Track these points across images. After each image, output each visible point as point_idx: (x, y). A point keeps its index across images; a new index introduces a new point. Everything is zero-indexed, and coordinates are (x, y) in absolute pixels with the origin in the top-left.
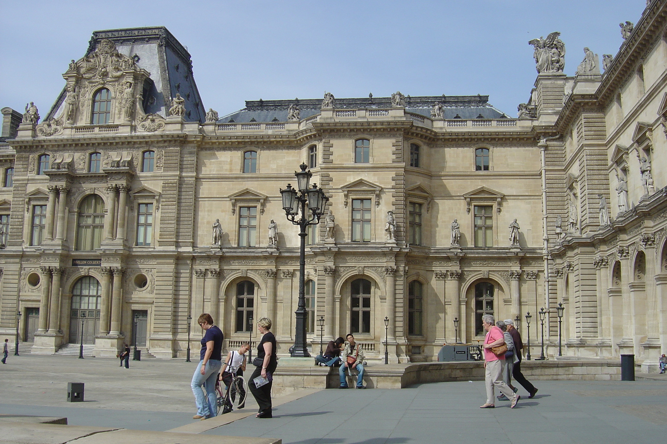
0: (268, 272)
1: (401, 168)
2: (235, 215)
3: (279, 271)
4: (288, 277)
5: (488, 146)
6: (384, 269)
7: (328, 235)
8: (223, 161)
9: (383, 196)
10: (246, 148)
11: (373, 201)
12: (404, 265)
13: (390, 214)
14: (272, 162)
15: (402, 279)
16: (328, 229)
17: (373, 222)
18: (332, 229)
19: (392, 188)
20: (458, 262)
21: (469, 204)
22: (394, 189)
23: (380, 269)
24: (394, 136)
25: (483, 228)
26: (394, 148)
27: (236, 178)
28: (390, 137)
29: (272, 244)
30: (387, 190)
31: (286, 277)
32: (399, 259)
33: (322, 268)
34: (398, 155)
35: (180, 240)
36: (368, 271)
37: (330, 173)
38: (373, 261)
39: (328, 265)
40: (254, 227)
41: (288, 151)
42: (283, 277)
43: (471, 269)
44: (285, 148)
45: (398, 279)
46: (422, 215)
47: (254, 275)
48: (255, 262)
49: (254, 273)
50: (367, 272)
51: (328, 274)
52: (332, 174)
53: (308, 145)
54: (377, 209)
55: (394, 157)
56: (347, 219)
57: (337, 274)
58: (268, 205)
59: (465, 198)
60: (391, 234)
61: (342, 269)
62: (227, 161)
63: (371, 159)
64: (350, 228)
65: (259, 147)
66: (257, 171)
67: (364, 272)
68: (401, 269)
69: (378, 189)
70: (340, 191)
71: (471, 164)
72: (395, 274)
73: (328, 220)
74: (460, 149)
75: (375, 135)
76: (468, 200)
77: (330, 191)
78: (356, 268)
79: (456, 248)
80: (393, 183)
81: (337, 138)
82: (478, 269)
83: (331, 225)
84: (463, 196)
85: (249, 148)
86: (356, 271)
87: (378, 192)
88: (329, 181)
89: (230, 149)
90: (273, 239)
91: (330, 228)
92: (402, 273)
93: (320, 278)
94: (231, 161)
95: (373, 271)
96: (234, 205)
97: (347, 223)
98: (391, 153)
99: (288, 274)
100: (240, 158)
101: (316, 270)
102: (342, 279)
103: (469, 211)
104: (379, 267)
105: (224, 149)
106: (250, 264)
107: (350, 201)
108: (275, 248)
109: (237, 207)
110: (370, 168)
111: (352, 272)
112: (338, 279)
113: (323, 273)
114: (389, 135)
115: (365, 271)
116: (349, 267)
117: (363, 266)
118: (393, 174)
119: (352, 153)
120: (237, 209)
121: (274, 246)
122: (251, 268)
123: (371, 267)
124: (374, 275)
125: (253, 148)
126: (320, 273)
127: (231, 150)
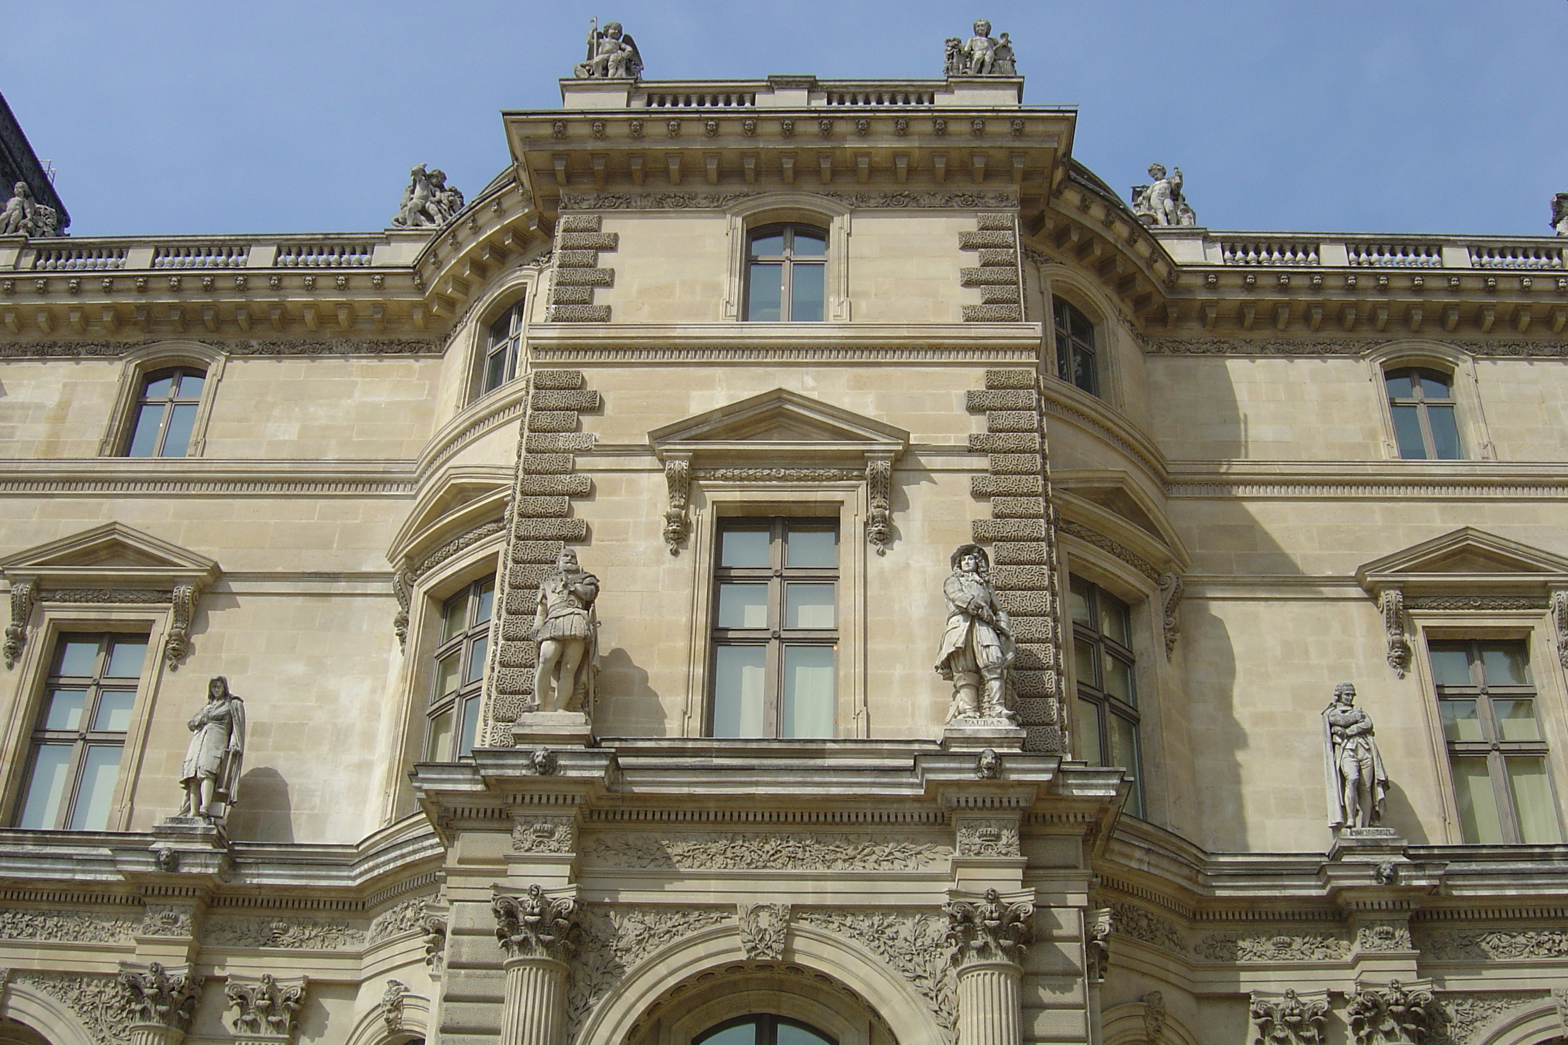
0: (135, 988)
1: (1022, 349)
2: (18, 666)
3: (214, 989)
4: (265, 1031)
5: (1446, 353)
6: (940, 926)
7: (546, 690)
8: (24, 407)
9: (917, 493)
10: (154, 348)
11: (852, 522)
12: (1081, 900)
13: (968, 562)
14: (276, 412)
15: (1075, 995)
16: (548, 648)
17: (848, 649)
18: (574, 654)
19: (970, 451)
20: (1402, 933)
21: (1398, 620)
22: (983, 452)
23: (906, 928)
24: (970, 203)
25: (1495, 762)
26: (972, 260)
27: (69, 481)
28: (947, 205)
29: (199, 814)
30: (938, 462)
31: (253, 1025)
32: (1051, 852)
33: (485, 917)
34: (998, 292)
36: (823, 939)
37: (586, 372)
38: (858, 868)
39: (526, 883)
40: (116, 741)
41: (375, 363)
42: (232, 1031)
43: (1487, 981)
44: (357, 349)
45: (1046, 995)
46: (1141, 663)
47: (47, 1006)
48: (71, 925)
49: (54, 1000)
50: (816, 947)
51: (524, 945)
52: (596, 378)
53: (479, 309)
54: (876, 564)
55: (975, 297)
56: (684, 619)
57: (592, 958)
58: (217, 619)
59: (1372, 594)
60: (979, 688)
61: (629, 927)
62: (40, 407)
63: (835, 307)
64: (699, 671)
65: (221, 345)
66: (191, 450)
67: (788, 951)
68: (1068, 922)
69: (883, 444)
70: (649, 462)
71: (1372, 434)
72: (1022, 959)
73: (552, 599)
74: (1304, 366)
75: (862, 198)
76: (1392, 596)
77: (581, 462)
78: (734, 920)
79: (1376, 847)
80: (978, 425)
81: (643, 213)
82: (1527, 979)
83: (574, 624)
84: (1357, 580)
85: (170, 348)
86: (736, 941)
87: (882, 465)
88: (582, 410)
89: (71, 351)
90: (206, 787)
91: (562, 642)
92: (1074, 952)
93: (467, 983)
94: (64, 406)
95: (854, 943)
96: (24, 611)
97: (682, 644)
98: (956, 278)
99: (268, 1010)
100: (115, 392)
101: (440, 931)
102: (630, 995)
103: (1402, 659)
104: (903, 911)
105: (43, 351)
106: (38, 940)
107: (703, 518)
108: (206, 837)
109: (37, 625)
110: (830, 348)
111: (701, 950)
112: (597, 990)
113: (489, 948)
114: (937, 201)
115: (799, 943)
116: (683, 909)
117: (789, 900)
118: (975, 379)
119: (725, 278)
120: (38, 637)
121: (201, 824)
122: (36, 959)
123: (844, 910)
124: (864, 970)
125: (191, 349)
126: (468, 949)
127: (76, 358)
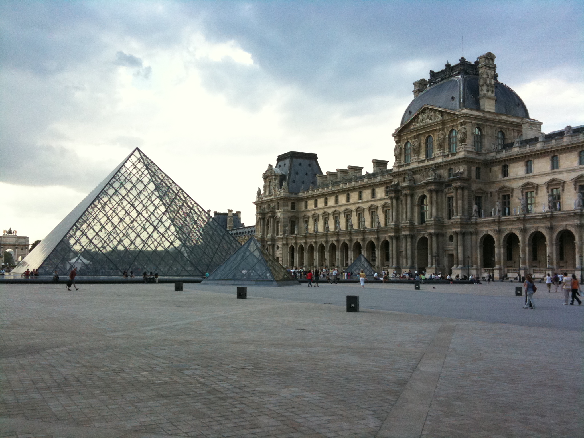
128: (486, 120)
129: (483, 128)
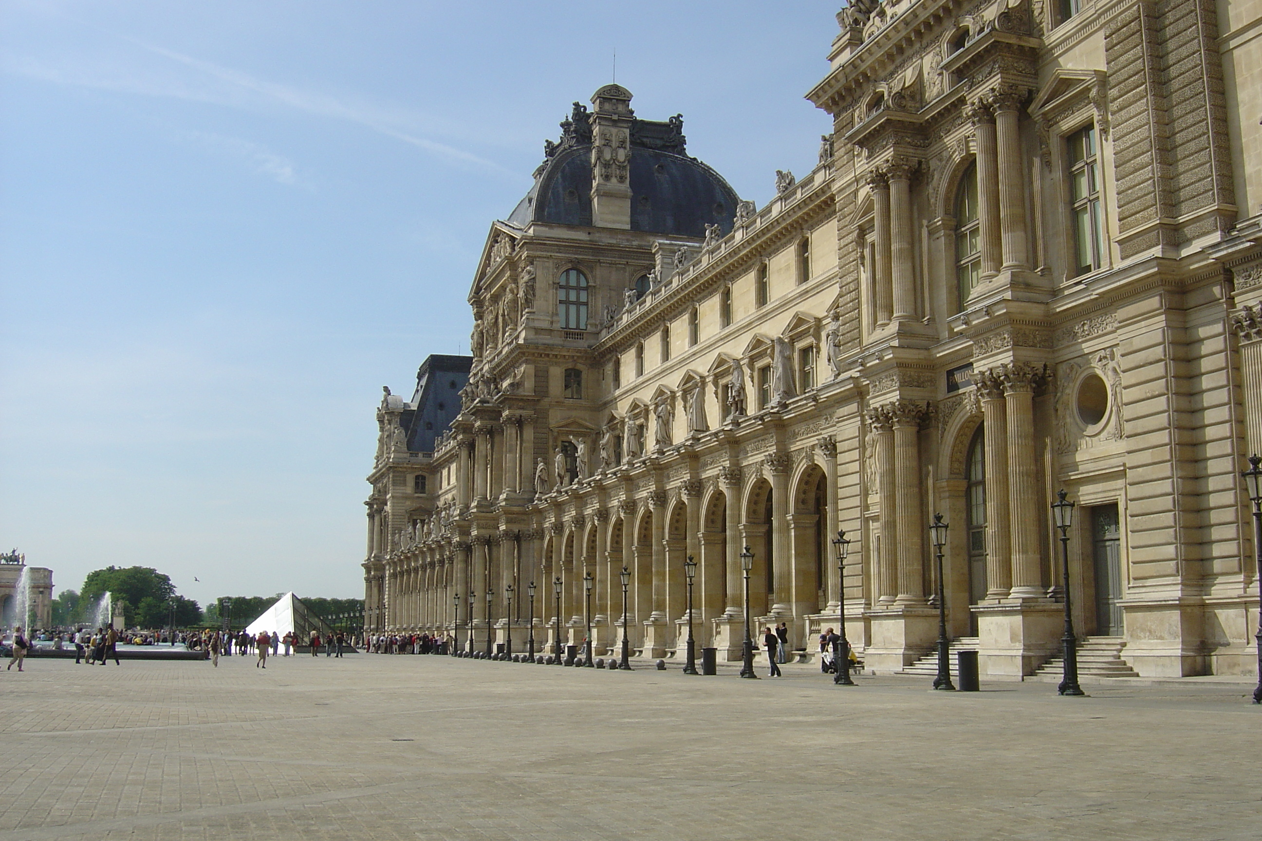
35: (1182, 219)
128: (597, 249)
129: (592, 269)
